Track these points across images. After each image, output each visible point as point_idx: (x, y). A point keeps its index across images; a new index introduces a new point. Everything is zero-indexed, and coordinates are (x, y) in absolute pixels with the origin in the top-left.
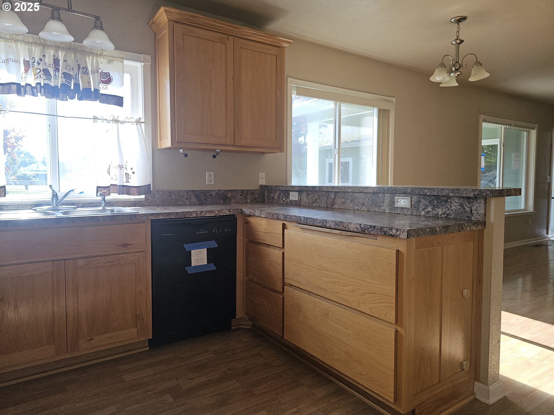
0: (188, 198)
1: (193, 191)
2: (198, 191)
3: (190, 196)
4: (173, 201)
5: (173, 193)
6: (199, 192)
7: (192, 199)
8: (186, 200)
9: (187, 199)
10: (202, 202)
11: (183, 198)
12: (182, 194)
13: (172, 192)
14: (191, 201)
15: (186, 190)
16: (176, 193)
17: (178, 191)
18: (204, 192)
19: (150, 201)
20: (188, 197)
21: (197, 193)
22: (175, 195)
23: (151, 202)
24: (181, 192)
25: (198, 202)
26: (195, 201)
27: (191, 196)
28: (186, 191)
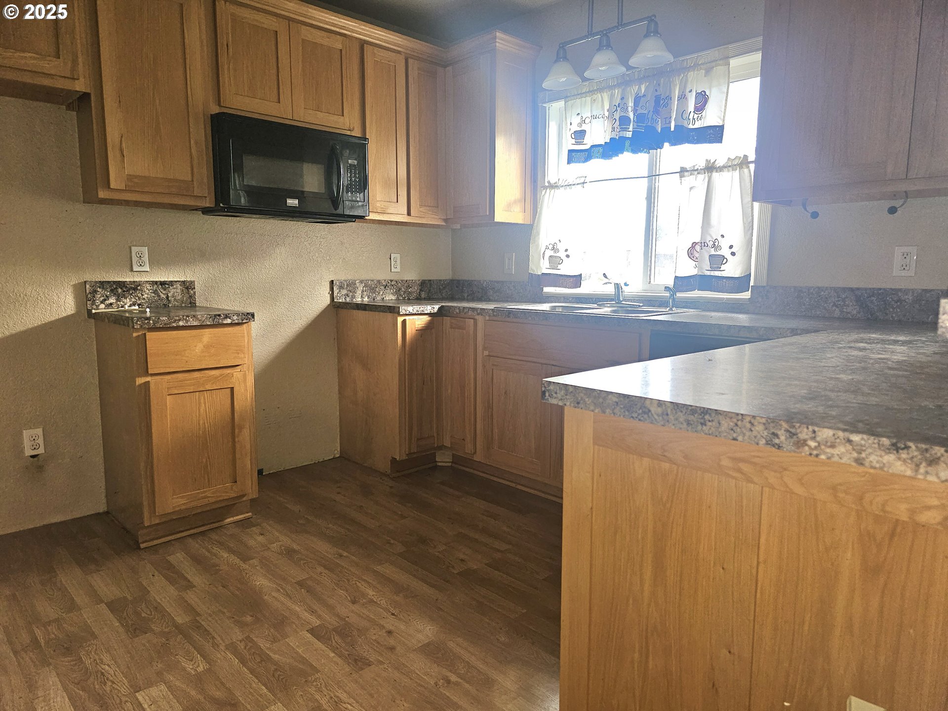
0: (840, 303)
1: (852, 290)
2: (866, 289)
3: (844, 300)
4: (803, 307)
5: (805, 292)
6: (868, 291)
7: (848, 306)
8: (834, 308)
9: (835, 305)
10: (872, 315)
11: (827, 303)
12: (825, 294)
13: (804, 290)
14: (845, 310)
15: (834, 288)
16: (812, 294)
17: (817, 289)
18: (880, 294)
19: (759, 305)
20: (839, 301)
21: (862, 294)
22: (809, 295)
23: (760, 307)
24: (822, 290)
25: (862, 313)
26: (855, 312)
27: (847, 300)
28: (835, 290)
